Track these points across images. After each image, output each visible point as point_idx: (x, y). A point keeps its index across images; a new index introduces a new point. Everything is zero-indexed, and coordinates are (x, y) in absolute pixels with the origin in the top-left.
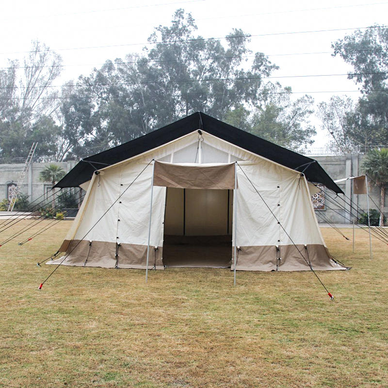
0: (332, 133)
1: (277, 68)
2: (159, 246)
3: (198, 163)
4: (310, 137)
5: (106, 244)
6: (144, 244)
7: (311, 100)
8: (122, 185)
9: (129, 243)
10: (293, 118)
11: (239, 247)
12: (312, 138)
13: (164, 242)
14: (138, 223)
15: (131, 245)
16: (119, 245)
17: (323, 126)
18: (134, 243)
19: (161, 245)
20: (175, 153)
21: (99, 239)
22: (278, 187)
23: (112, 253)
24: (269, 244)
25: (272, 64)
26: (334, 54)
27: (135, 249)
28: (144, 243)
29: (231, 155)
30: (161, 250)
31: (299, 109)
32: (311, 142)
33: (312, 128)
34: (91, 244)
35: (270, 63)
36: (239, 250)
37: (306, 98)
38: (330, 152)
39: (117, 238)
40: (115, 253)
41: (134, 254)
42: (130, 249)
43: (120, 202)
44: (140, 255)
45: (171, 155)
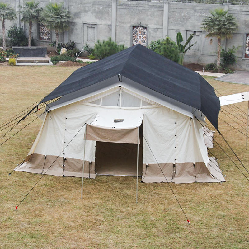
2: (92, 161)
3: (119, 106)
6: (82, 159)
8: (66, 118)
9: (72, 158)
11: (147, 164)
13: (95, 158)
14: (78, 145)
16: (65, 159)
18: (75, 158)
19: (94, 161)
20: (103, 98)
21: (51, 154)
22: (176, 123)
23: (60, 164)
24: (169, 162)
27: (76, 162)
29: (143, 101)
30: (94, 164)
34: (45, 157)
36: (147, 166)
39: (64, 154)
40: (62, 164)
41: (75, 165)
42: (72, 162)
43: (66, 130)
44: (79, 166)
45: (100, 99)
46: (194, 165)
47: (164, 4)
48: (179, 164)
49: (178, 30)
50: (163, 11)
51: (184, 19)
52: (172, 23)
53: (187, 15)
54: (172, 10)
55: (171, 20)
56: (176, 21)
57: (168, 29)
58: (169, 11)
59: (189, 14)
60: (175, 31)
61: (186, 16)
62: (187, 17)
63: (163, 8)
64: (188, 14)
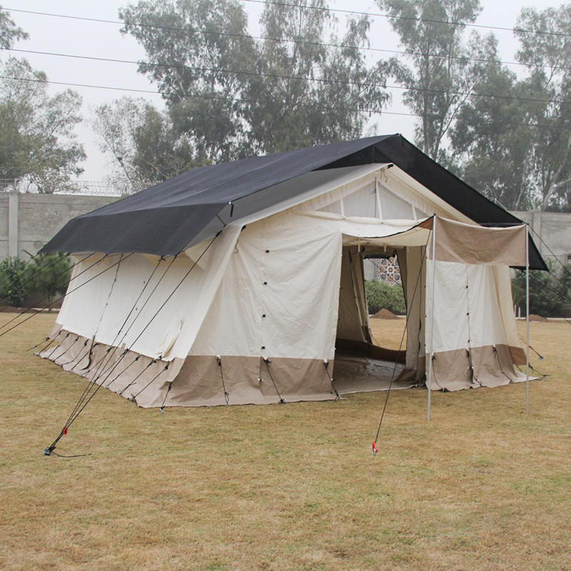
0: (120, 159)
1: (26, 36)
2: (330, 359)
3: (379, 217)
4: (75, 161)
5: (243, 360)
6: (304, 357)
7: (76, 101)
8: (267, 251)
9: (280, 357)
10: (48, 126)
11: (433, 354)
12: (79, 164)
13: (336, 351)
14: (296, 320)
15: (284, 360)
16: (267, 362)
17: (106, 146)
18: (288, 357)
19: (332, 357)
20: (346, 199)
21: (230, 352)
23: (252, 377)
25: (15, 28)
26: (125, 29)
27: (290, 366)
28: (304, 355)
30: (331, 367)
31: (59, 113)
32: (79, 171)
33: (78, 147)
34: (219, 362)
35: (14, 24)
36: (433, 358)
37: (69, 96)
38: (113, 190)
39: (263, 348)
40: (258, 376)
41: (289, 375)
42: (282, 369)
43: (265, 283)
44: (297, 376)
45: (339, 201)
46: (495, 350)
47: (10, 195)
48: (476, 349)
49: (39, 241)
50: (8, 207)
51: (50, 222)
52: (26, 229)
53: (55, 214)
54: (26, 206)
55: (24, 225)
56: (34, 226)
57: (18, 241)
58: (19, 208)
59: (59, 213)
60: (33, 243)
61: (53, 217)
62: (56, 219)
63: (8, 202)
64: (57, 214)
